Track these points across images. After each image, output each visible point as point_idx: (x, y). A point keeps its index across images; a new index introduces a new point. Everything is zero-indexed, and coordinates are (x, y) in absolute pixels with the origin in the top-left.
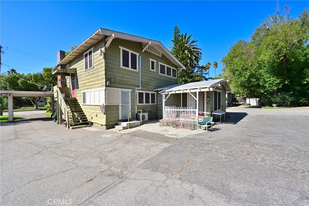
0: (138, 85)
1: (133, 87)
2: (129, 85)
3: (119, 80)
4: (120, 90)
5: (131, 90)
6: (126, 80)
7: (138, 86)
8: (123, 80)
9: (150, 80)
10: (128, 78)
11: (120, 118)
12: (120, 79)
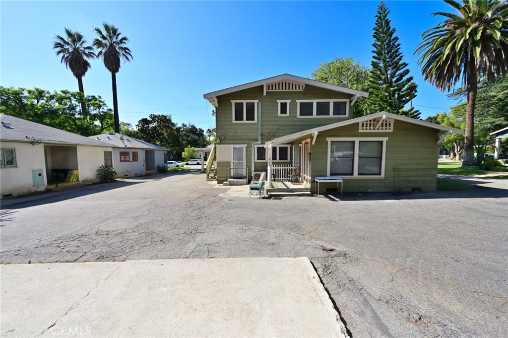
0: (256, 138)
1: (250, 142)
2: (243, 140)
3: (230, 136)
4: (232, 146)
5: (246, 145)
6: (240, 134)
7: (257, 140)
8: (236, 136)
9: (278, 129)
10: (242, 133)
11: (232, 175)
12: (231, 134)
